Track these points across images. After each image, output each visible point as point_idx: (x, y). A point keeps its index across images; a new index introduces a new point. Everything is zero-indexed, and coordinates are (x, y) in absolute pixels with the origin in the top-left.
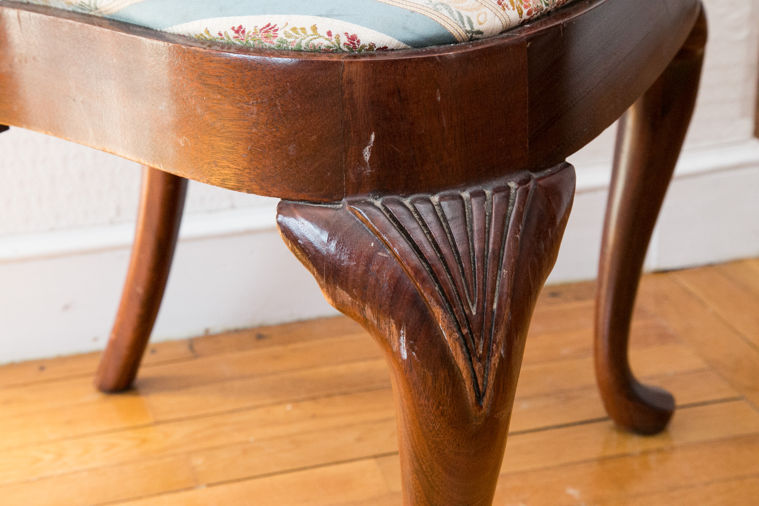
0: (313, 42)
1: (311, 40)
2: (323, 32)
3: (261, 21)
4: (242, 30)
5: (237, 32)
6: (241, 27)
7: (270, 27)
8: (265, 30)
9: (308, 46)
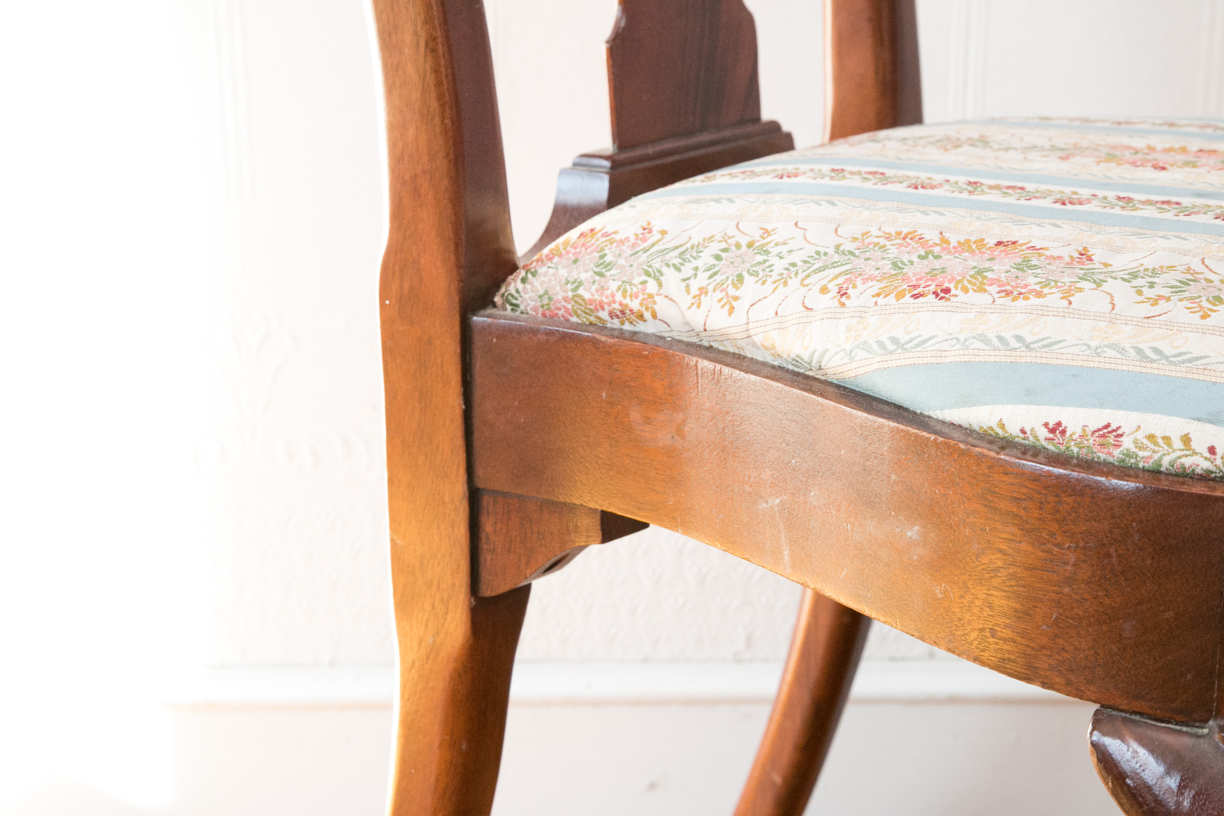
0: (1183, 460)
1: (1179, 457)
2: (1200, 445)
3: (1096, 418)
4: (1061, 429)
5: (1052, 431)
6: (1059, 424)
7: (1110, 429)
8: (1101, 433)
9: (1173, 466)
